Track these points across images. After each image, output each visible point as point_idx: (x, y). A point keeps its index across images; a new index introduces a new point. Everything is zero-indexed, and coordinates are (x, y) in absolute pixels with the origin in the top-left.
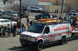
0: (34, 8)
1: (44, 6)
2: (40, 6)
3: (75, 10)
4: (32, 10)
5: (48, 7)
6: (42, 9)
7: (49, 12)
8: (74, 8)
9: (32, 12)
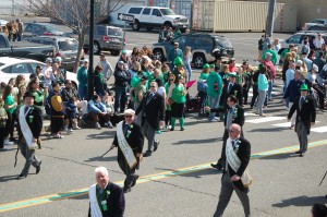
0: (147, 12)
2: (170, 3)
5: (207, 7)
6: (181, 17)
7: (211, 32)
9: (134, 30)
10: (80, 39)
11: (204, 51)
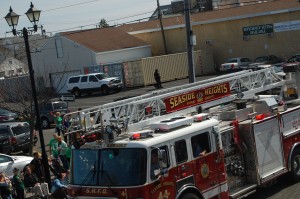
1: (118, 64)
2: (102, 68)
3: (238, 59)
4: (76, 89)
5: (136, 66)
6: (115, 79)
8: (231, 51)
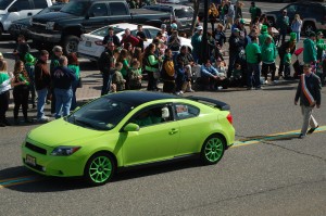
10: (196, 8)
11: (315, 20)
